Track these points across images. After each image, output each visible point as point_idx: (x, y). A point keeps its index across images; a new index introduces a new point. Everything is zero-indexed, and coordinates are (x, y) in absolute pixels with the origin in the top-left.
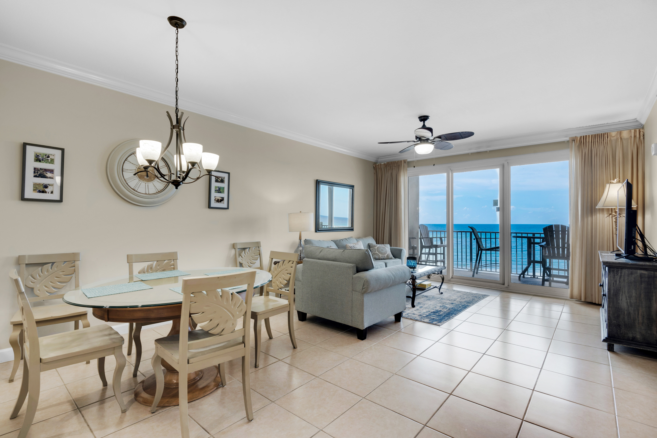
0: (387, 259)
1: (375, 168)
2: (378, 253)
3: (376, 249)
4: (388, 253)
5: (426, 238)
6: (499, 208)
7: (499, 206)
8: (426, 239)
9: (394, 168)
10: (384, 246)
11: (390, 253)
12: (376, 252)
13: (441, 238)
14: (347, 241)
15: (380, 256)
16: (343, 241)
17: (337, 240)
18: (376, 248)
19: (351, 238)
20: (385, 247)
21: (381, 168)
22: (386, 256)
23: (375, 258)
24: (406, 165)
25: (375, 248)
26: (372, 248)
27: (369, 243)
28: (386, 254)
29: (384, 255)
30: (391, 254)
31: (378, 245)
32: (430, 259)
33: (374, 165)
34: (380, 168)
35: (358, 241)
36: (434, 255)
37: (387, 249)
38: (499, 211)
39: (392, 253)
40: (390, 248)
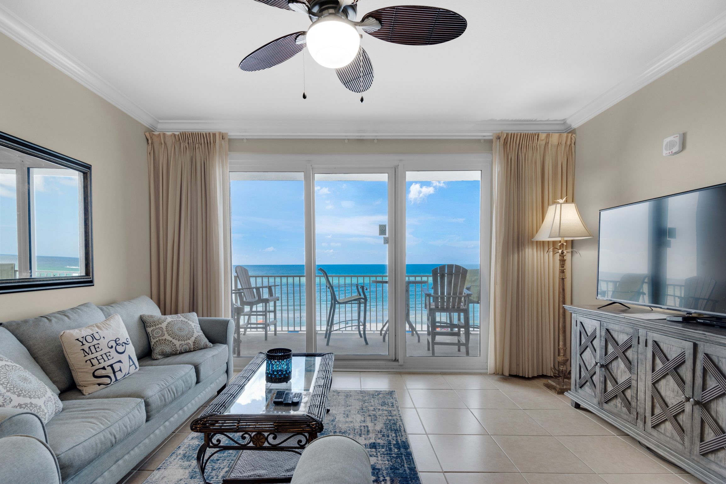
0: (194, 351)
1: (150, 141)
2: (171, 339)
3: (165, 330)
4: (196, 335)
5: (247, 288)
6: (388, 238)
7: (387, 236)
8: (246, 290)
9: (199, 148)
10: (184, 319)
11: (201, 333)
12: (164, 338)
13: (270, 288)
14: (66, 318)
15: (178, 346)
16: (50, 320)
17: (26, 321)
18: (164, 325)
19: (82, 308)
20: (186, 320)
21: (165, 143)
22: (192, 344)
23: (162, 352)
24: (225, 144)
25: (160, 326)
26: (152, 328)
27: (141, 314)
28: (193, 339)
29: (186, 342)
30: (204, 336)
31: (169, 318)
32: (252, 322)
33: (147, 134)
34: (163, 142)
35: (108, 316)
36: (264, 316)
37: (193, 325)
38: (388, 243)
39: (204, 334)
40: (199, 321)
